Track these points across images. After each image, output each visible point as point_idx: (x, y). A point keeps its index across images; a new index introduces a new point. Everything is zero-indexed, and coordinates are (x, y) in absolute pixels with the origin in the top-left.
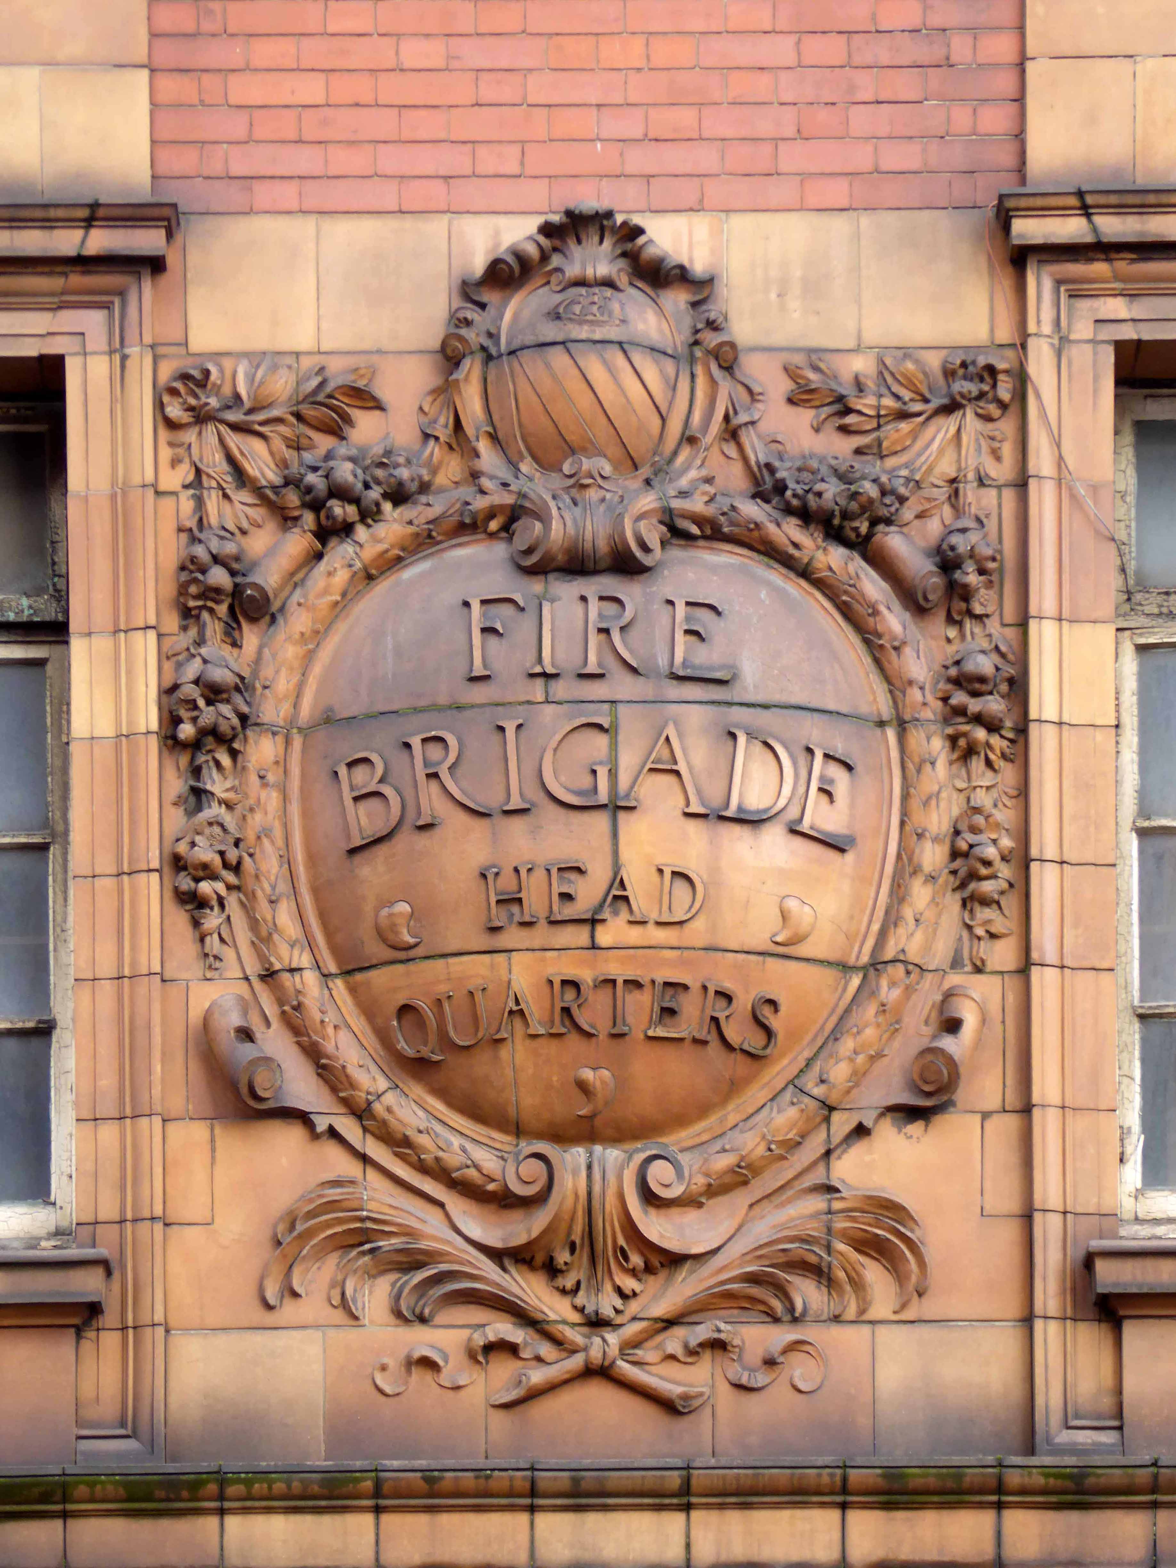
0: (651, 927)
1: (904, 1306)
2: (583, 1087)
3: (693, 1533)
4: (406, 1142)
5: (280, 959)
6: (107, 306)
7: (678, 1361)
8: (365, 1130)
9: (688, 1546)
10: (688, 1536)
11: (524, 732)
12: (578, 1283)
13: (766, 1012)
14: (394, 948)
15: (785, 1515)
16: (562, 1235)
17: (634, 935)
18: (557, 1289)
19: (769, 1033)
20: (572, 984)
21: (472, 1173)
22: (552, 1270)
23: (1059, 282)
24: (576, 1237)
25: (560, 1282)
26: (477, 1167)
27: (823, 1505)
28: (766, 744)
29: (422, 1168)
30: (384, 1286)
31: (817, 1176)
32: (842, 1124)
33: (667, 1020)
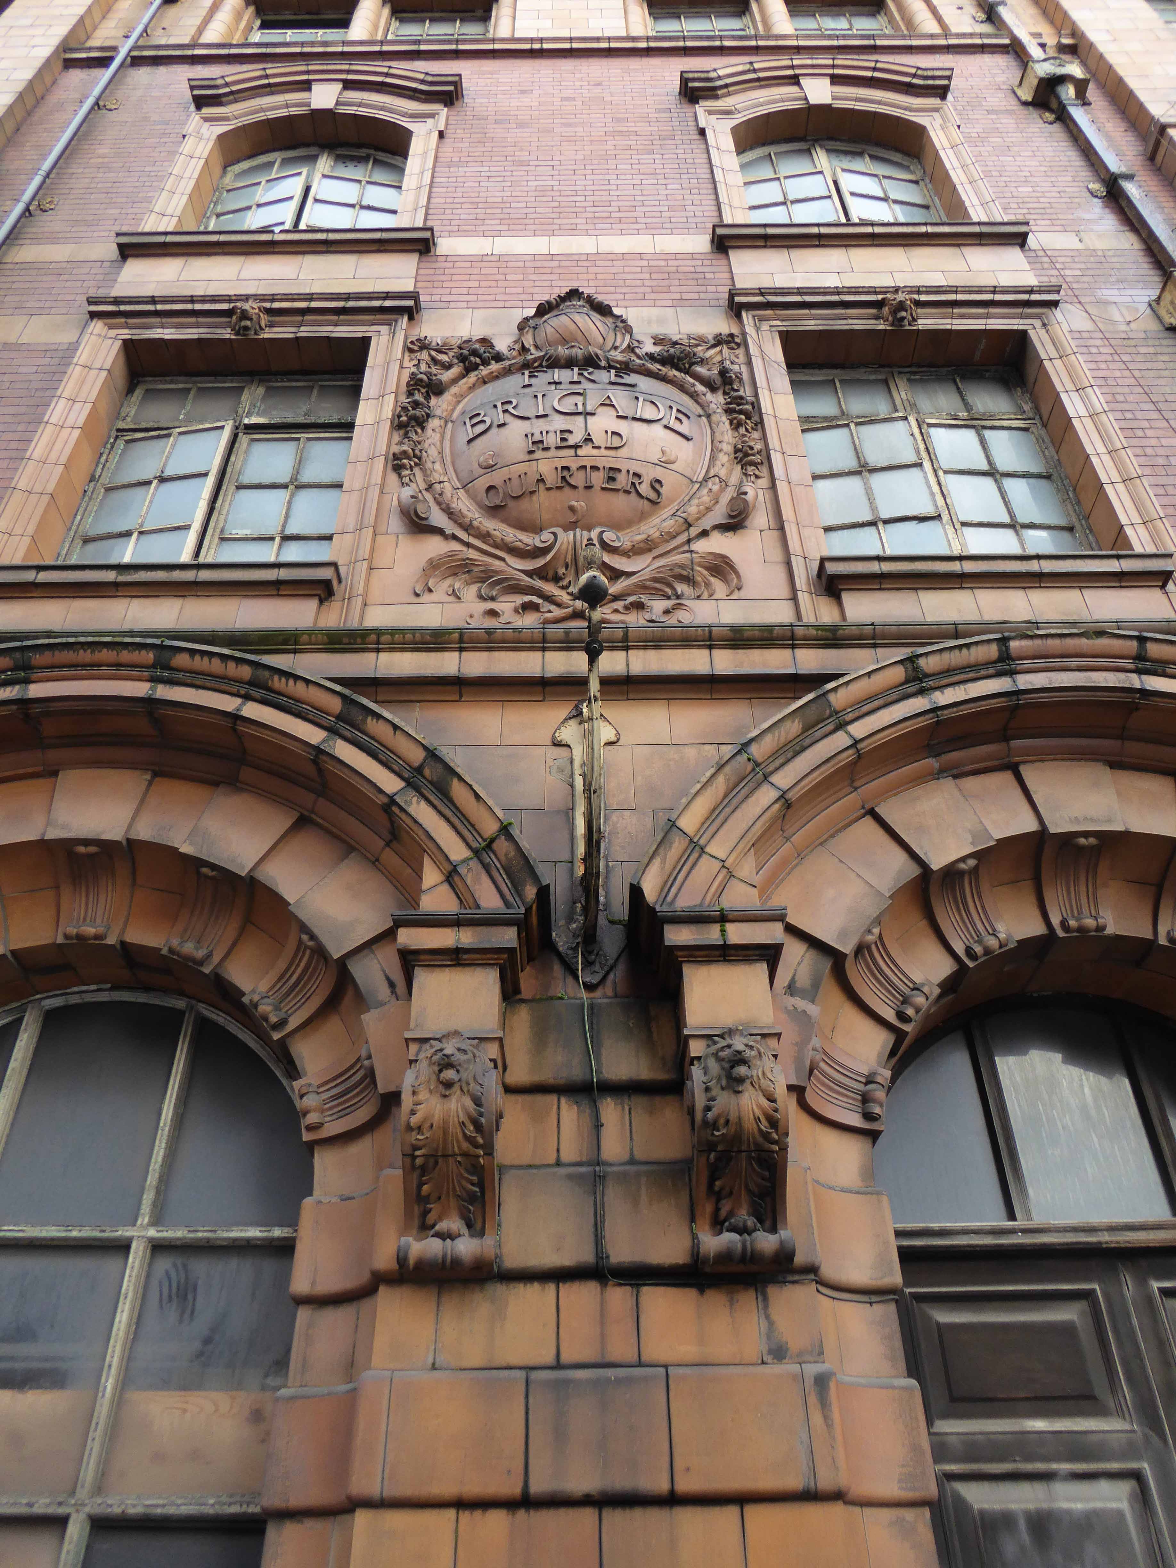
0: (603, 450)
1: (732, 593)
2: (572, 509)
3: (630, 659)
4: (488, 534)
5: (434, 479)
6: (390, 325)
7: (620, 612)
8: (469, 534)
9: (628, 665)
10: (627, 661)
11: (545, 398)
12: (570, 582)
13: (657, 486)
14: (485, 468)
15: (679, 652)
16: (561, 561)
17: (595, 452)
18: (559, 587)
19: (659, 493)
20: (566, 468)
21: (519, 543)
22: (556, 579)
23: (754, 317)
24: (569, 560)
25: (561, 584)
26: (520, 541)
27: (699, 647)
28: (652, 402)
29: (496, 546)
30: (474, 588)
31: (686, 548)
32: (694, 531)
33: (610, 482)
